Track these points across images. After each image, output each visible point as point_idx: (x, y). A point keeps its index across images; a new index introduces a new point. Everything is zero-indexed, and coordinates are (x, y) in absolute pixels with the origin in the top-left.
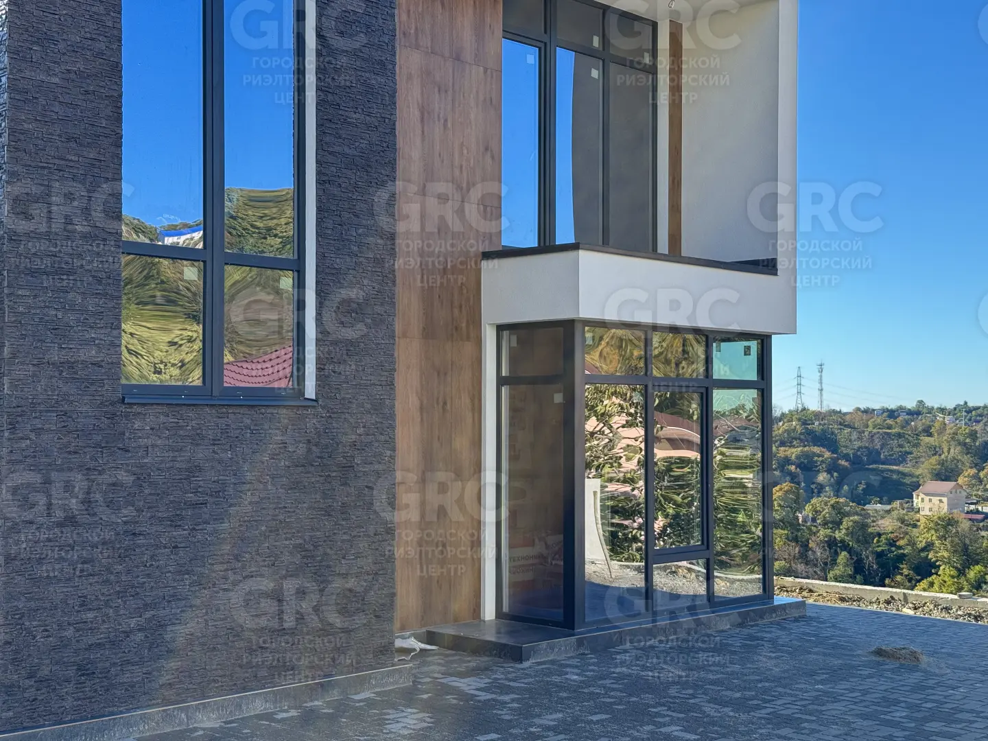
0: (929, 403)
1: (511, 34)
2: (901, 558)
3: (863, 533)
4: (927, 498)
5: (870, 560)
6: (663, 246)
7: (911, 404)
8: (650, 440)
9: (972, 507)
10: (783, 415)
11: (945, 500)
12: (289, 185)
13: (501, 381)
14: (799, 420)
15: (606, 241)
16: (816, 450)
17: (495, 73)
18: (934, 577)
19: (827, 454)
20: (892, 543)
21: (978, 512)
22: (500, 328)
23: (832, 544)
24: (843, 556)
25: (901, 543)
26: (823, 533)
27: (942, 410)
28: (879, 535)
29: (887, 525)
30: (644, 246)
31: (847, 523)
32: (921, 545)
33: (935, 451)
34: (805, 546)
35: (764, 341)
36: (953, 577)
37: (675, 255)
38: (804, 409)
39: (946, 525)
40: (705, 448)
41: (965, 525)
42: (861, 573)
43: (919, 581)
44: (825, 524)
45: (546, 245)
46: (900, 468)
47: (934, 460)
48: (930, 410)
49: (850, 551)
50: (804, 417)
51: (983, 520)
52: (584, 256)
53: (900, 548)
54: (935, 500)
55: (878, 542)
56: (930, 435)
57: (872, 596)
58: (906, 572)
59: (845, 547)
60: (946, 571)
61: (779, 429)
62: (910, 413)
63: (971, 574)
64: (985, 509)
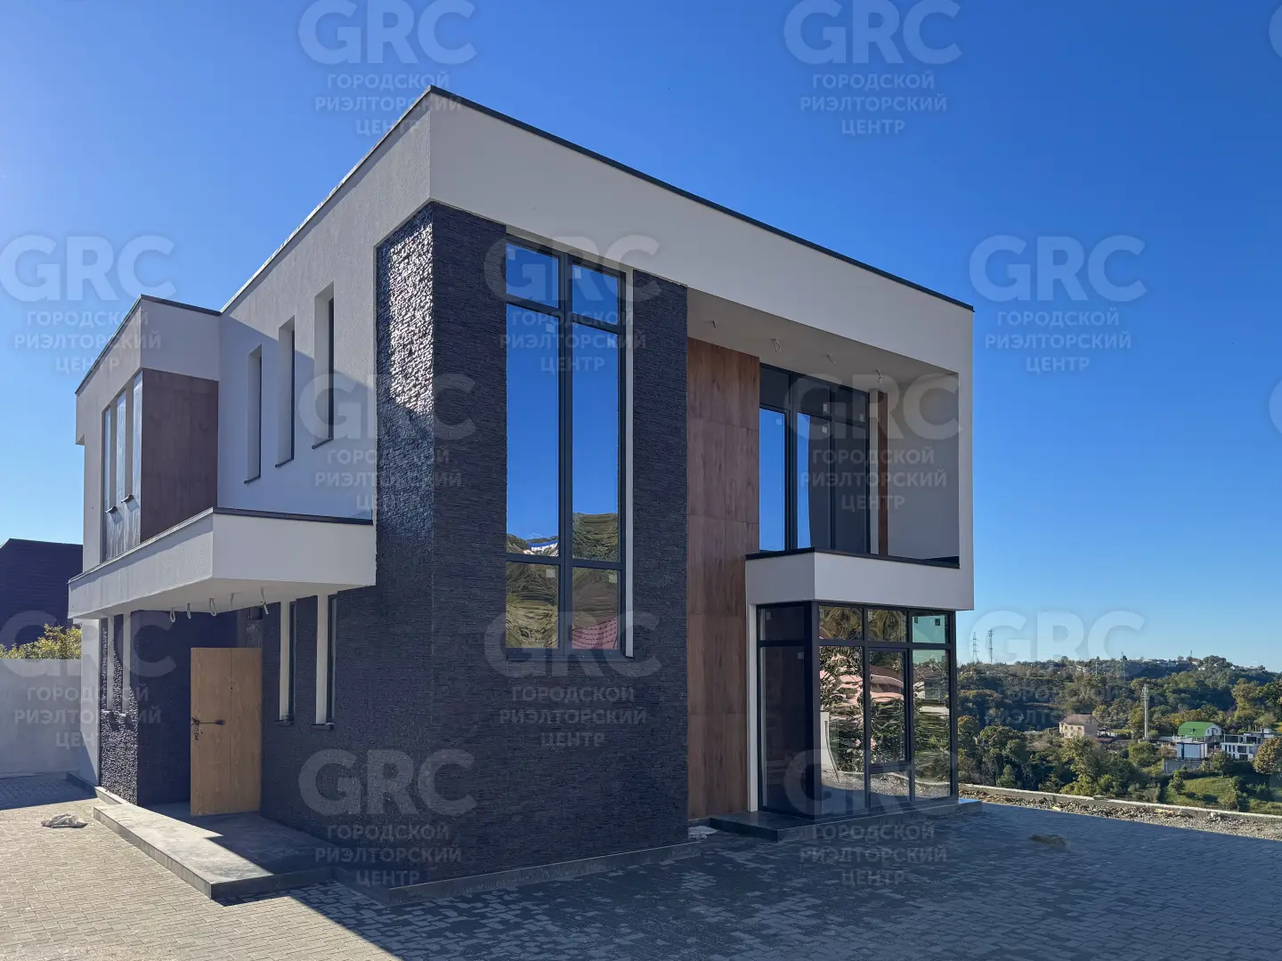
1: (764, 405)
2: (1050, 769)
3: (1021, 751)
4: (1069, 727)
5: (1027, 771)
6: (875, 549)
7: (1057, 660)
8: (867, 686)
9: (1103, 733)
10: (963, 666)
11: (1082, 727)
12: (615, 511)
13: (759, 644)
14: (975, 670)
15: (833, 547)
16: (988, 692)
17: (753, 432)
18: (1074, 782)
19: (997, 695)
20: (1043, 759)
21: (1107, 736)
22: (759, 607)
23: (1000, 761)
24: (1007, 769)
25: (1050, 758)
26: (993, 751)
27: (1080, 663)
28: (1034, 753)
29: (1039, 745)
30: (861, 549)
31: (1011, 744)
32: (1064, 760)
33: (1075, 693)
34: (980, 762)
35: (950, 616)
36: (1088, 783)
37: (883, 555)
38: (978, 663)
39: (1083, 746)
40: (908, 691)
41: (1097, 746)
42: (1021, 781)
43: (1063, 786)
44: (995, 744)
45: (791, 549)
46: (1050, 705)
47: (1074, 699)
48: (1072, 663)
49: (1014, 765)
50: (977, 668)
51: (1111, 742)
52: (817, 555)
53: (1049, 762)
54: (1075, 728)
55: (1033, 757)
56: (1072, 681)
57: (1030, 798)
58: (1053, 779)
59: (1010, 762)
60: (1083, 779)
61: (961, 676)
62: (1056, 665)
63: (1102, 781)
64: (1113, 735)
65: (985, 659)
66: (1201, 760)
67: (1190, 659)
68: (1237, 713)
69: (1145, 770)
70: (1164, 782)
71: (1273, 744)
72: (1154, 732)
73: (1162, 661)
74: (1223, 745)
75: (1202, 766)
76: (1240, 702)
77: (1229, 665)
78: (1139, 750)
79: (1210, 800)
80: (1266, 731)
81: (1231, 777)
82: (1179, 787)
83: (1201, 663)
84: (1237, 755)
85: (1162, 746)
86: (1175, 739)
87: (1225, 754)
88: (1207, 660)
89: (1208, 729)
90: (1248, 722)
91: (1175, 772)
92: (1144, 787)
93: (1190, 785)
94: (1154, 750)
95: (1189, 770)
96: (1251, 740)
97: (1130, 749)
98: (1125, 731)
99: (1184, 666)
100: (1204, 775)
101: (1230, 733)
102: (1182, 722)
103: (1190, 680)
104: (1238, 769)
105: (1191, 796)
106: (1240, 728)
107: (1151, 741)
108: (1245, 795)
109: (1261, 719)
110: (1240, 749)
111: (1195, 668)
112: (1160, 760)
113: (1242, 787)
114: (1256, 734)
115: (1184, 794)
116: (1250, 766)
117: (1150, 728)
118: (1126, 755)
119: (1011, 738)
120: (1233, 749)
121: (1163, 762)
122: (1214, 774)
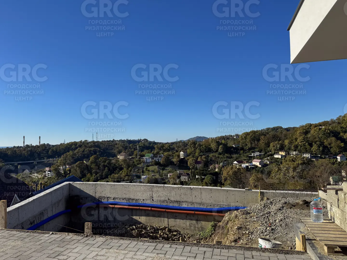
0: (115, 139)
2: (117, 167)
3: (110, 163)
4: (120, 156)
5: (111, 168)
7: (112, 140)
9: (128, 157)
10: (89, 142)
11: (124, 156)
14: (93, 143)
16: (97, 148)
18: (123, 170)
19: (99, 149)
20: (115, 165)
21: (129, 158)
23: (104, 166)
25: (116, 164)
26: (102, 164)
27: (117, 141)
28: (112, 163)
29: (113, 161)
31: (107, 161)
32: (120, 165)
33: (118, 148)
36: (126, 170)
38: (94, 141)
39: (124, 161)
41: (128, 161)
42: (110, 171)
43: (120, 171)
44: (103, 162)
46: (112, 151)
48: (115, 141)
51: (130, 159)
53: (116, 165)
54: (122, 156)
55: (112, 165)
56: (117, 145)
58: (118, 170)
59: (107, 166)
61: (89, 144)
62: (112, 141)
63: (129, 169)
64: (130, 157)
65: (95, 140)
66: (150, 162)
68: (156, 151)
69: (139, 165)
70: (143, 168)
71: (164, 157)
72: (139, 156)
73: (135, 140)
74: (155, 158)
75: (151, 164)
76: (156, 149)
78: (137, 161)
79: (153, 171)
80: (162, 155)
81: (157, 165)
84: (157, 161)
85: (142, 159)
86: (144, 158)
87: (155, 160)
88: (144, 139)
89: (151, 155)
90: (158, 153)
91: (145, 166)
92: (139, 170)
93: (149, 168)
94: (140, 161)
95: (148, 165)
96: (160, 157)
98: (133, 156)
99: (139, 141)
101: (155, 155)
102: (145, 154)
103: (142, 144)
104: (157, 163)
105: (149, 171)
106: (157, 154)
107: (139, 159)
108: (159, 169)
109: (160, 152)
110: (158, 159)
111: (142, 141)
112: (141, 163)
114: (160, 156)
115: (147, 170)
116: (160, 163)
117: (139, 155)
118: (134, 162)
119: (107, 160)
120: (156, 159)
121: (142, 163)
122: (154, 165)
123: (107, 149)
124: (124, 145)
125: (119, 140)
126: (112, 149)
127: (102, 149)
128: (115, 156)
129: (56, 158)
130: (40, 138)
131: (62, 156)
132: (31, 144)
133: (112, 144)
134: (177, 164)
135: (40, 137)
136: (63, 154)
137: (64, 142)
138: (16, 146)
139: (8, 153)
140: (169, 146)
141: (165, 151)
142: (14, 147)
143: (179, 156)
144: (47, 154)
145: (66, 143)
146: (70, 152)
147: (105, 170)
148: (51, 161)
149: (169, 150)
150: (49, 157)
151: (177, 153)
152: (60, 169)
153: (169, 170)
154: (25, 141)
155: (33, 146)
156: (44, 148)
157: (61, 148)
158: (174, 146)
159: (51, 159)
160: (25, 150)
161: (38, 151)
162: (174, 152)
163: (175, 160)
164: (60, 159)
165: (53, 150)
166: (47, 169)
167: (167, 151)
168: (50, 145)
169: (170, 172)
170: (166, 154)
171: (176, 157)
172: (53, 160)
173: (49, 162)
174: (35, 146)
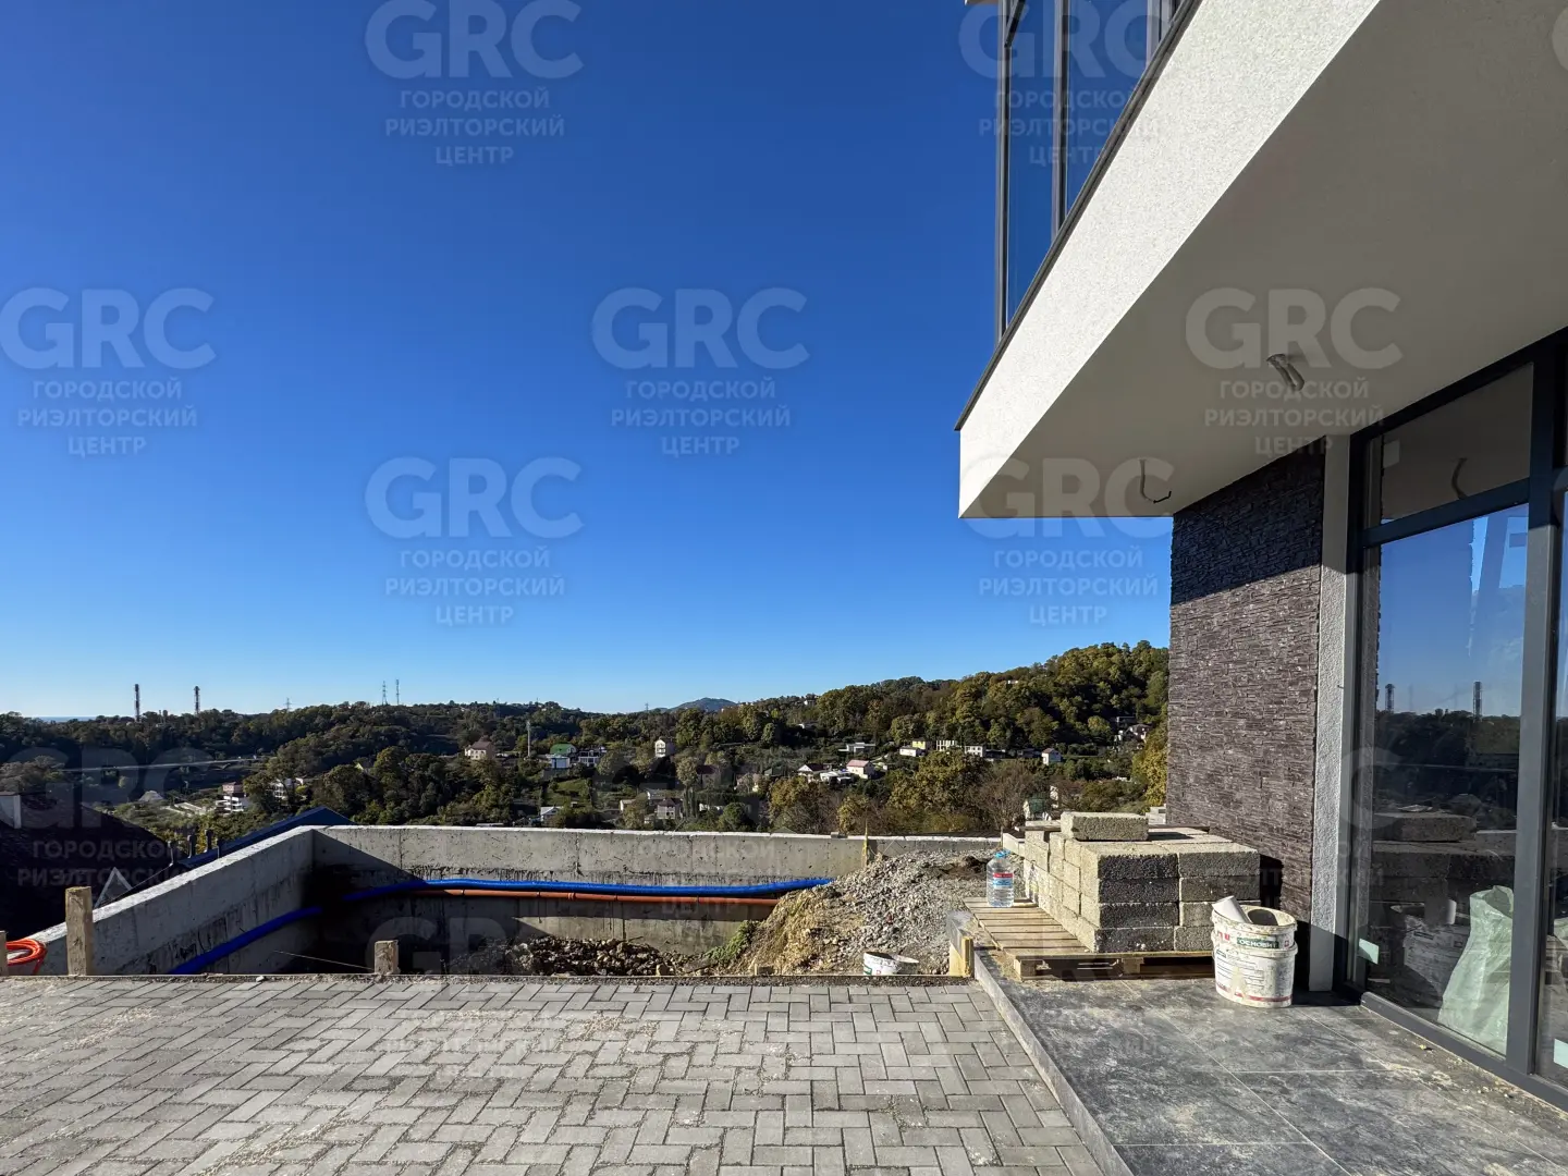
0: (456, 702)
2: (463, 783)
3: (440, 772)
4: (472, 751)
7: (446, 703)
9: (498, 754)
10: (373, 708)
11: (485, 752)
14: (385, 711)
16: (396, 727)
18: (483, 791)
19: (404, 730)
20: (456, 775)
21: (501, 757)
23: (423, 780)
25: (461, 775)
26: (417, 773)
27: (464, 706)
28: (449, 771)
29: (452, 766)
31: (433, 766)
32: (473, 776)
33: (465, 726)
36: (494, 790)
38: (387, 705)
39: (487, 764)
41: (498, 764)
43: (475, 794)
44: (419, 768)
47: (465, 731)
48: (457, 706)
49: (435, 782)
50: (387, 709)
51: (505, 761)
53: (460, 777)
54: (480, 752)
55: (449, 775)
56: (460, 719)
58: (466, 790)
59: (432, 780)
61: (370, 716)
62: (445, 707)
63: (503, 788)
64: (506, 755)
65: (393, 703)
66: (566, 769)
67: (537, 704)
68: (583, 738)
69: (531, 778)
70: (545, 785)
71: (609, 756)
72: (534, 752)
74: (580, 758)
75: (568, 773)
76: (585, 732)
77: (559, 708)
78: (526, 765)
79: (574, 794)
80: (603, 748)
81: (586, 778)
82: (555, 787)
83: (544, 706)
84: (588, 765)
85: (540, 761)
86: (548, 756)
87: (581, 764)
89: (569, 748)
90: (589, 743)
91: (552, 779)
92: (532, 790)
93: (563, 786)
94: (535, 764)
95: (560, 776)
96: (595, 754)
97: (519, 765)
98: (515, 752)
99: (533, 708)
100: (569, 778)
101: (581, 750)
102: (551, 745)
103: (541, 717)
104: (587, 773)
105: (562, 793)
106: (586, 747)
107: (533, 758)
108: (594, 789)
109: (598, 741)
110: (591, 760)
112: (540, 770)
113: (591, 783)
114: (597, 750)
115: (558, 792)
116: (596, 771)
117: (531, 750)
118: (517, 769)
119: (432, 762)
120: (585, 761)
121: (543, 771)
122: (575, 778)
123: (431, 730)
124: (485, 718)
125: (468, 703)
126: (447, 731)
127: (415, 731)
128: (455, 749)
129: (259, 755)
130: (197, 693)
131: (281, 749)
132: (165, 712)
133: (447, 715)
134: (645, 774)
135: (197, 689)
136: (284, 742)
137: (286, 707)
138: (106, 716)
139: (77, 738)
140: (624, 725)
141: (610, 737)
142: (101, 719)
143: (652, 750)
144: (225, 744)
145: (293, 709)
146: (309, 735)
147: (425, 790)
148: (241, 763)
149: (622, 737)
150: (232, 752)
151: (648, 744)
152: (274, 788)
153: (621, 789)
154: (141, 699)
155: (173, 718)
156: (212, 723)
157: (276, 723)
158: (639, 723)
159: (240, 759)
160: (142, 730)
161: (193, 733)
162: (637, 741)
163: (640, 762)
164: (272, 758)
165: (246, 730)
166: (229, 788)
167: (619, 738)
168: (235, 715)
169: (625, 795)
170: (612, 745)
171: (645, 755)
172: (250, 762)
173: (232, 768)
174: (182, 718)
